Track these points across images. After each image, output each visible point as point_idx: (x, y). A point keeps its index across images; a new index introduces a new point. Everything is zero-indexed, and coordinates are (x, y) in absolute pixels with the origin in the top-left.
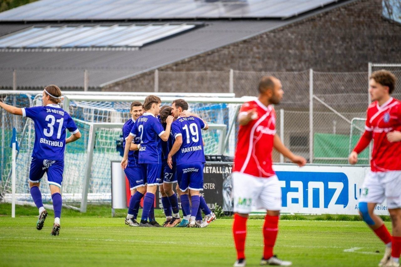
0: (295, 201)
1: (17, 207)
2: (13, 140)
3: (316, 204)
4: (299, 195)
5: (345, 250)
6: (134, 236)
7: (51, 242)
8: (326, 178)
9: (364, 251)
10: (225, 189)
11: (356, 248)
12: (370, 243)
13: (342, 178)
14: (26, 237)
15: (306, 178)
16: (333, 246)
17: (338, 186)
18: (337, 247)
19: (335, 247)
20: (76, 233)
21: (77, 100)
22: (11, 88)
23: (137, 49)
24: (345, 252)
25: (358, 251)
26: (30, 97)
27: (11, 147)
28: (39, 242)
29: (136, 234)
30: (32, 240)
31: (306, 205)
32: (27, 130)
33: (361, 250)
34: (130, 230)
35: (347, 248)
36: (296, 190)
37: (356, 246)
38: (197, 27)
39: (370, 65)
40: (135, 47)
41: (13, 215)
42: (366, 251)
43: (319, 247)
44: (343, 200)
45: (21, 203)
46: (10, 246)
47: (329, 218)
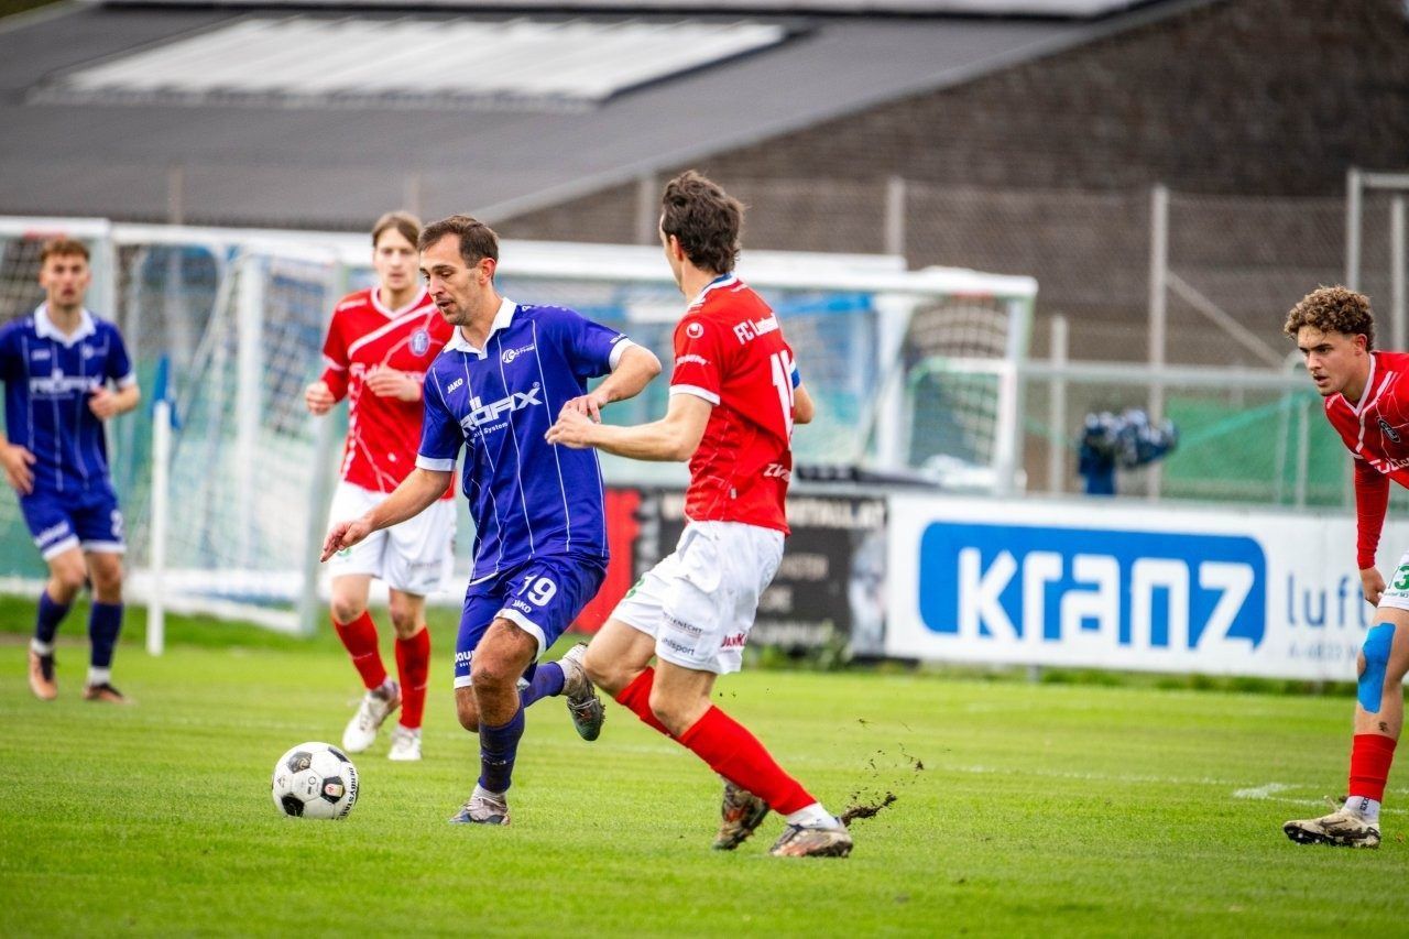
0: (1091, 623)
1: (171, 619)
2: (160, 394)
3: (1160, 636)
4: (1105, 605)
5: (1240, 793)
8: (1193, 550)
9: (1301, 797)
10: (860, 576)
11: (1277, 787)
12: (1324, 772)
13: (1246, 551)
15: (1128, 548)
16: (1202, 776)
17: (1232, 580)
18: (1214, 782)
19: (1206, 780)
24: (1237, 799)
25: (1280, 795)
26: (220, 253)
31: (1125, 636)
33: (1291, 795)
35: (1247, 786)
36: (1093, 587)
37: (1278, 781)
38: (791, 38)
39: (1355, 181)
41: (156, 644)
42: (1306, 797)
43: (1155, 779)
44: (1250, 624)
46: (129, 748)
47: (1203, 683)
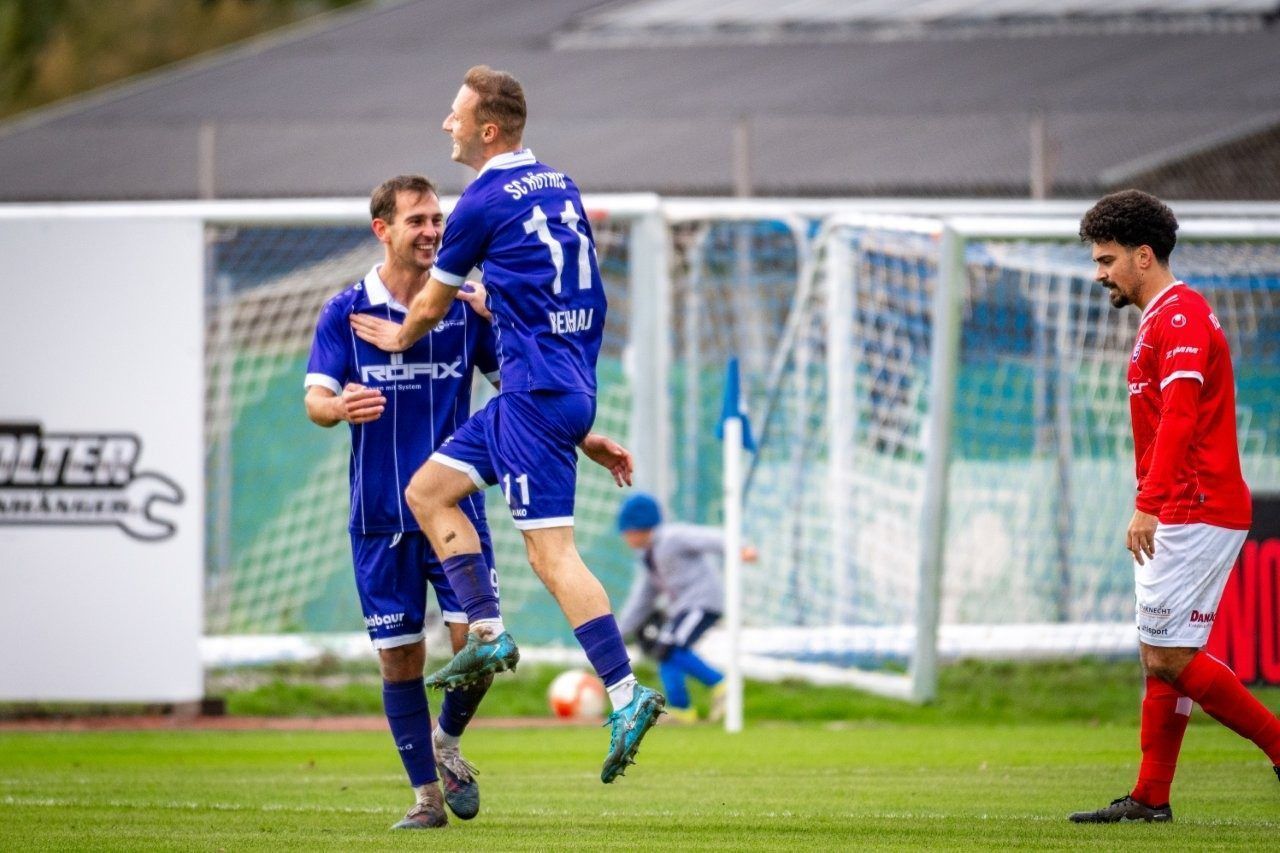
2: (730, 409)
6: (1221, 802)
7: (872, 831)
14: (774, 810)
20: (982, 792)
21: (997, 240)
22: (726, 192)
23: (1257, 25)
26: (799, 227)
27: (721, 435)
28: (824, 831)
29: (1234, 794)
30: (795, 823)
32: (790, 365)
34: (1208, 778)
40: (1246, 15)
41: (734, 720)
45: (772, 670)
